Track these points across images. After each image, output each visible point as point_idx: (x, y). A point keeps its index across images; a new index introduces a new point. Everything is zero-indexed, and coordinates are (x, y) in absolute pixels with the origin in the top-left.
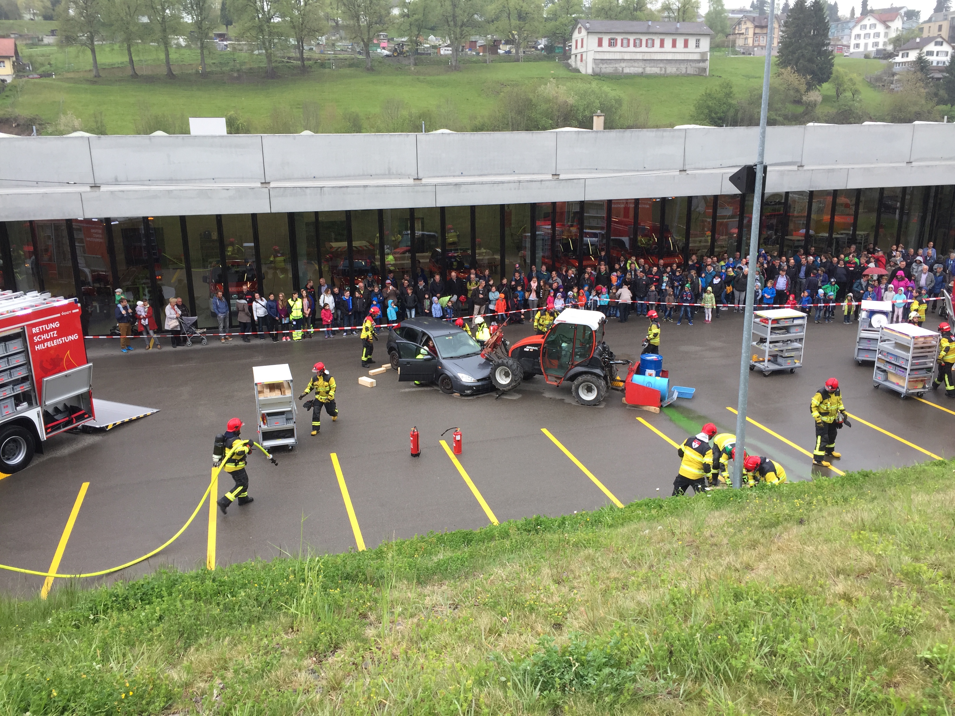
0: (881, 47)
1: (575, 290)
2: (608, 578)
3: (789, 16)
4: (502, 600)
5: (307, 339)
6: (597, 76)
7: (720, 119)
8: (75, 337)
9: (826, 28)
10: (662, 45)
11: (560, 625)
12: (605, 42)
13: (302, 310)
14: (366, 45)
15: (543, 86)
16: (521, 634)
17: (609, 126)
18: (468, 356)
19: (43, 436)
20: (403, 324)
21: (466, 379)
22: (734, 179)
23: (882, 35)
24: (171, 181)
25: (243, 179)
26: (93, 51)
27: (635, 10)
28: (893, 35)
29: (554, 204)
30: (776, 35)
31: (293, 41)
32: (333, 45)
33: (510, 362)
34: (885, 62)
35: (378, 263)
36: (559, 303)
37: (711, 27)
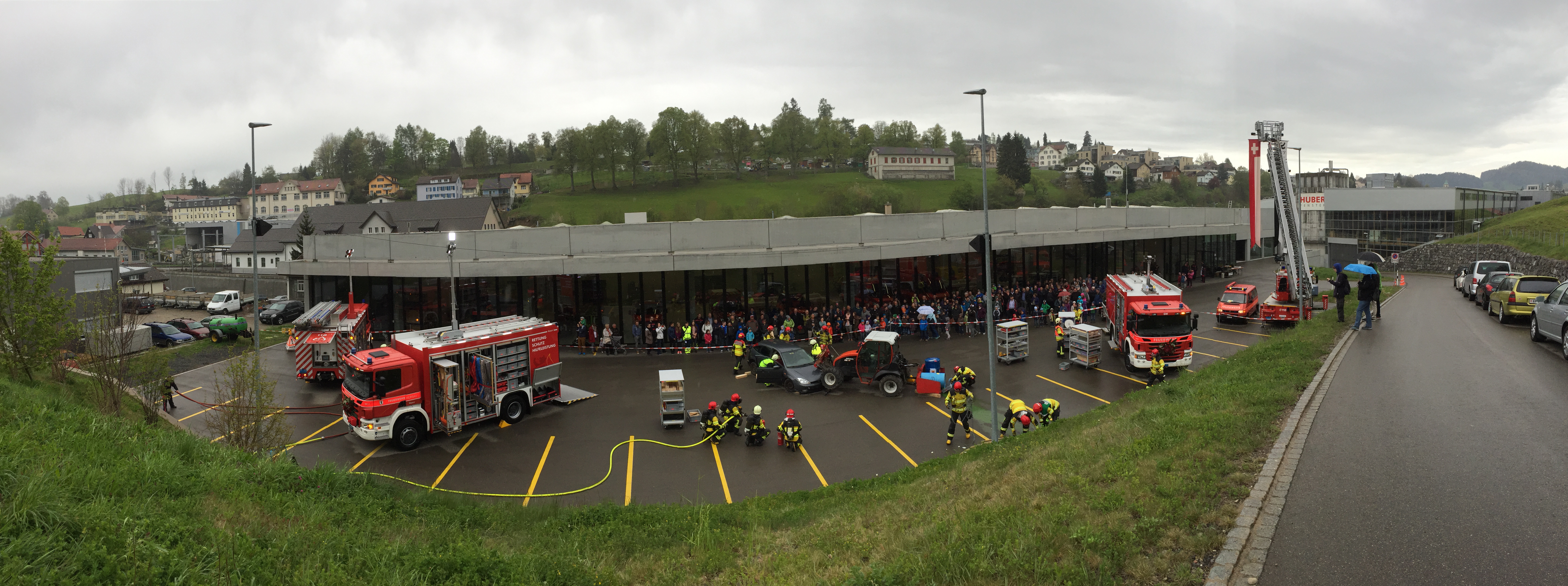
0: (1057, 164)
1: (878, 318)
2: (900, 521)
3: (1000, 145)
4: (828, 543)
5: (694, 353)
6: (885, 180)
7: (966, 205)
8: (553, 346)
9: (1024, 152)
10: (925, 162)
11: (867, 558)
12: (889, 160)
13: (691, 334)
14: (737, 165)
15: (851, 188)
16: (840, 566)
17: (894, 211)
18: (805, 365)
19: (532, 404)
20: (760, 344)
21: (803, 381)
22: (972, 243)
23: (1057, 157)
24: (614, 252)
25: (657, 250)
26: (572, 176)
27: (907, 141)
28: (1063, 157)
29: (861, 262)
30: (995, 156)
31: (690, 163)
32: (716, 165)
33: (835, 370)
34: (1060, 172)
35: (743, 304)
36: (868, 328)
37: (954, 151)
